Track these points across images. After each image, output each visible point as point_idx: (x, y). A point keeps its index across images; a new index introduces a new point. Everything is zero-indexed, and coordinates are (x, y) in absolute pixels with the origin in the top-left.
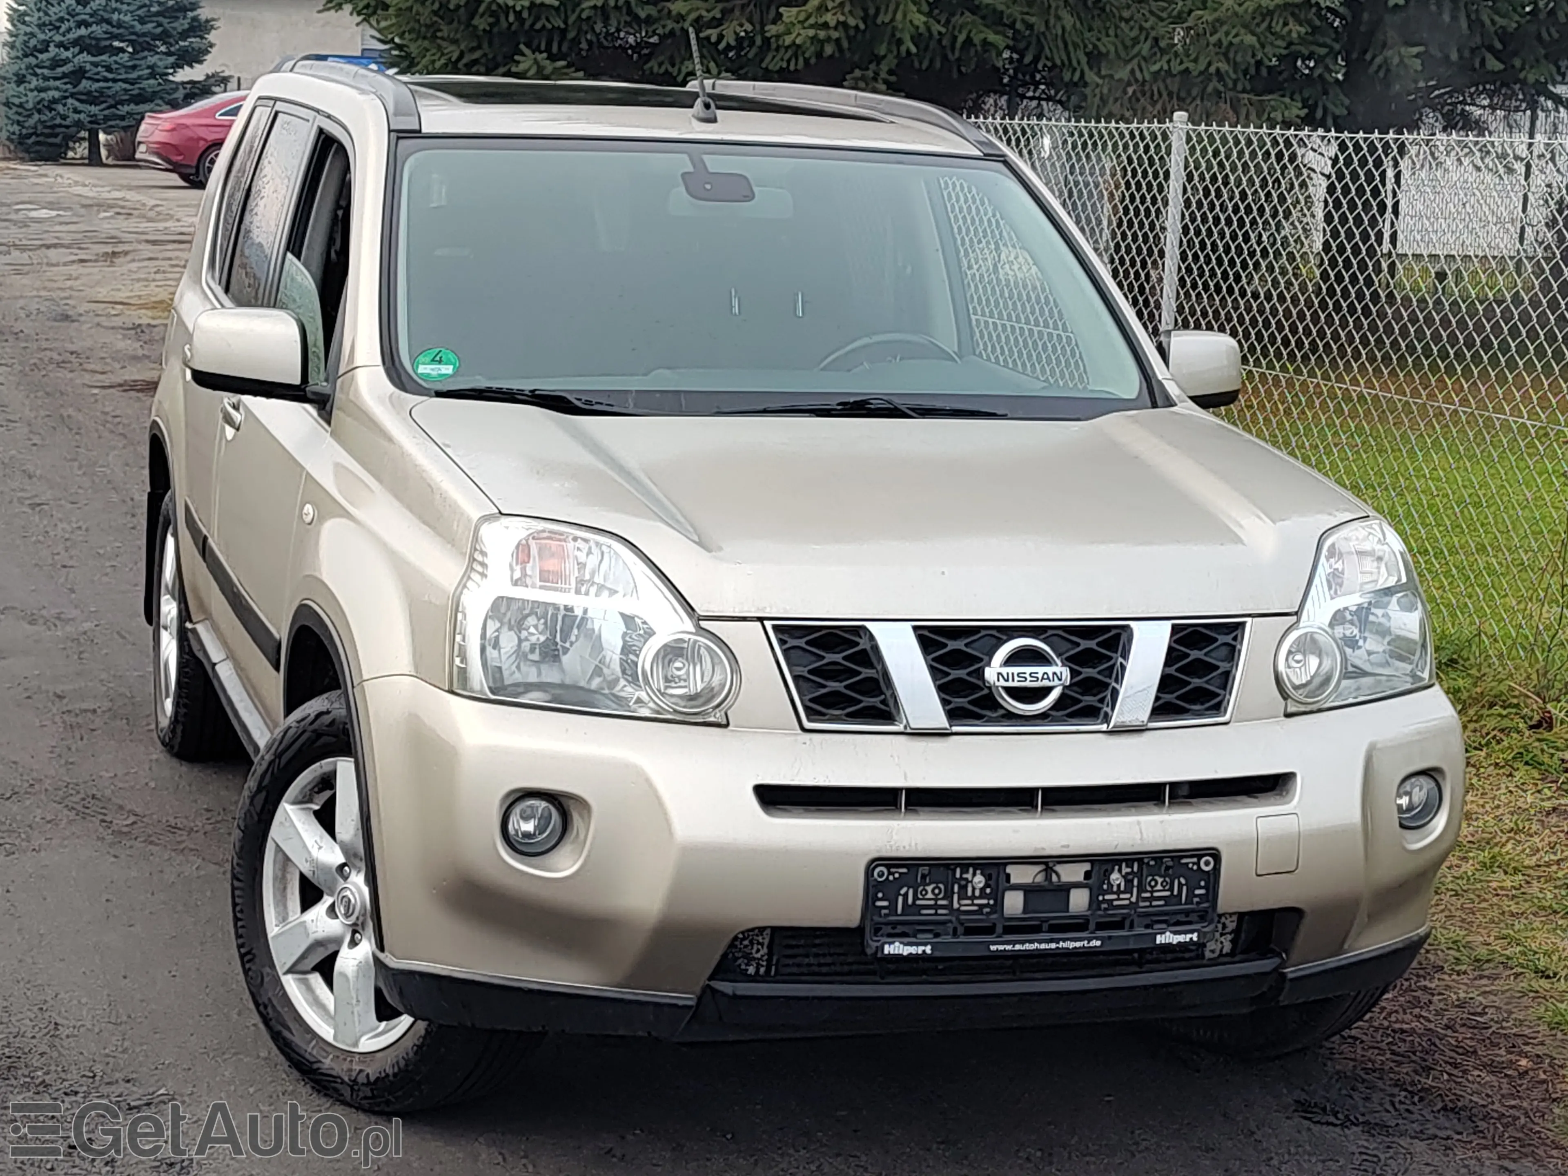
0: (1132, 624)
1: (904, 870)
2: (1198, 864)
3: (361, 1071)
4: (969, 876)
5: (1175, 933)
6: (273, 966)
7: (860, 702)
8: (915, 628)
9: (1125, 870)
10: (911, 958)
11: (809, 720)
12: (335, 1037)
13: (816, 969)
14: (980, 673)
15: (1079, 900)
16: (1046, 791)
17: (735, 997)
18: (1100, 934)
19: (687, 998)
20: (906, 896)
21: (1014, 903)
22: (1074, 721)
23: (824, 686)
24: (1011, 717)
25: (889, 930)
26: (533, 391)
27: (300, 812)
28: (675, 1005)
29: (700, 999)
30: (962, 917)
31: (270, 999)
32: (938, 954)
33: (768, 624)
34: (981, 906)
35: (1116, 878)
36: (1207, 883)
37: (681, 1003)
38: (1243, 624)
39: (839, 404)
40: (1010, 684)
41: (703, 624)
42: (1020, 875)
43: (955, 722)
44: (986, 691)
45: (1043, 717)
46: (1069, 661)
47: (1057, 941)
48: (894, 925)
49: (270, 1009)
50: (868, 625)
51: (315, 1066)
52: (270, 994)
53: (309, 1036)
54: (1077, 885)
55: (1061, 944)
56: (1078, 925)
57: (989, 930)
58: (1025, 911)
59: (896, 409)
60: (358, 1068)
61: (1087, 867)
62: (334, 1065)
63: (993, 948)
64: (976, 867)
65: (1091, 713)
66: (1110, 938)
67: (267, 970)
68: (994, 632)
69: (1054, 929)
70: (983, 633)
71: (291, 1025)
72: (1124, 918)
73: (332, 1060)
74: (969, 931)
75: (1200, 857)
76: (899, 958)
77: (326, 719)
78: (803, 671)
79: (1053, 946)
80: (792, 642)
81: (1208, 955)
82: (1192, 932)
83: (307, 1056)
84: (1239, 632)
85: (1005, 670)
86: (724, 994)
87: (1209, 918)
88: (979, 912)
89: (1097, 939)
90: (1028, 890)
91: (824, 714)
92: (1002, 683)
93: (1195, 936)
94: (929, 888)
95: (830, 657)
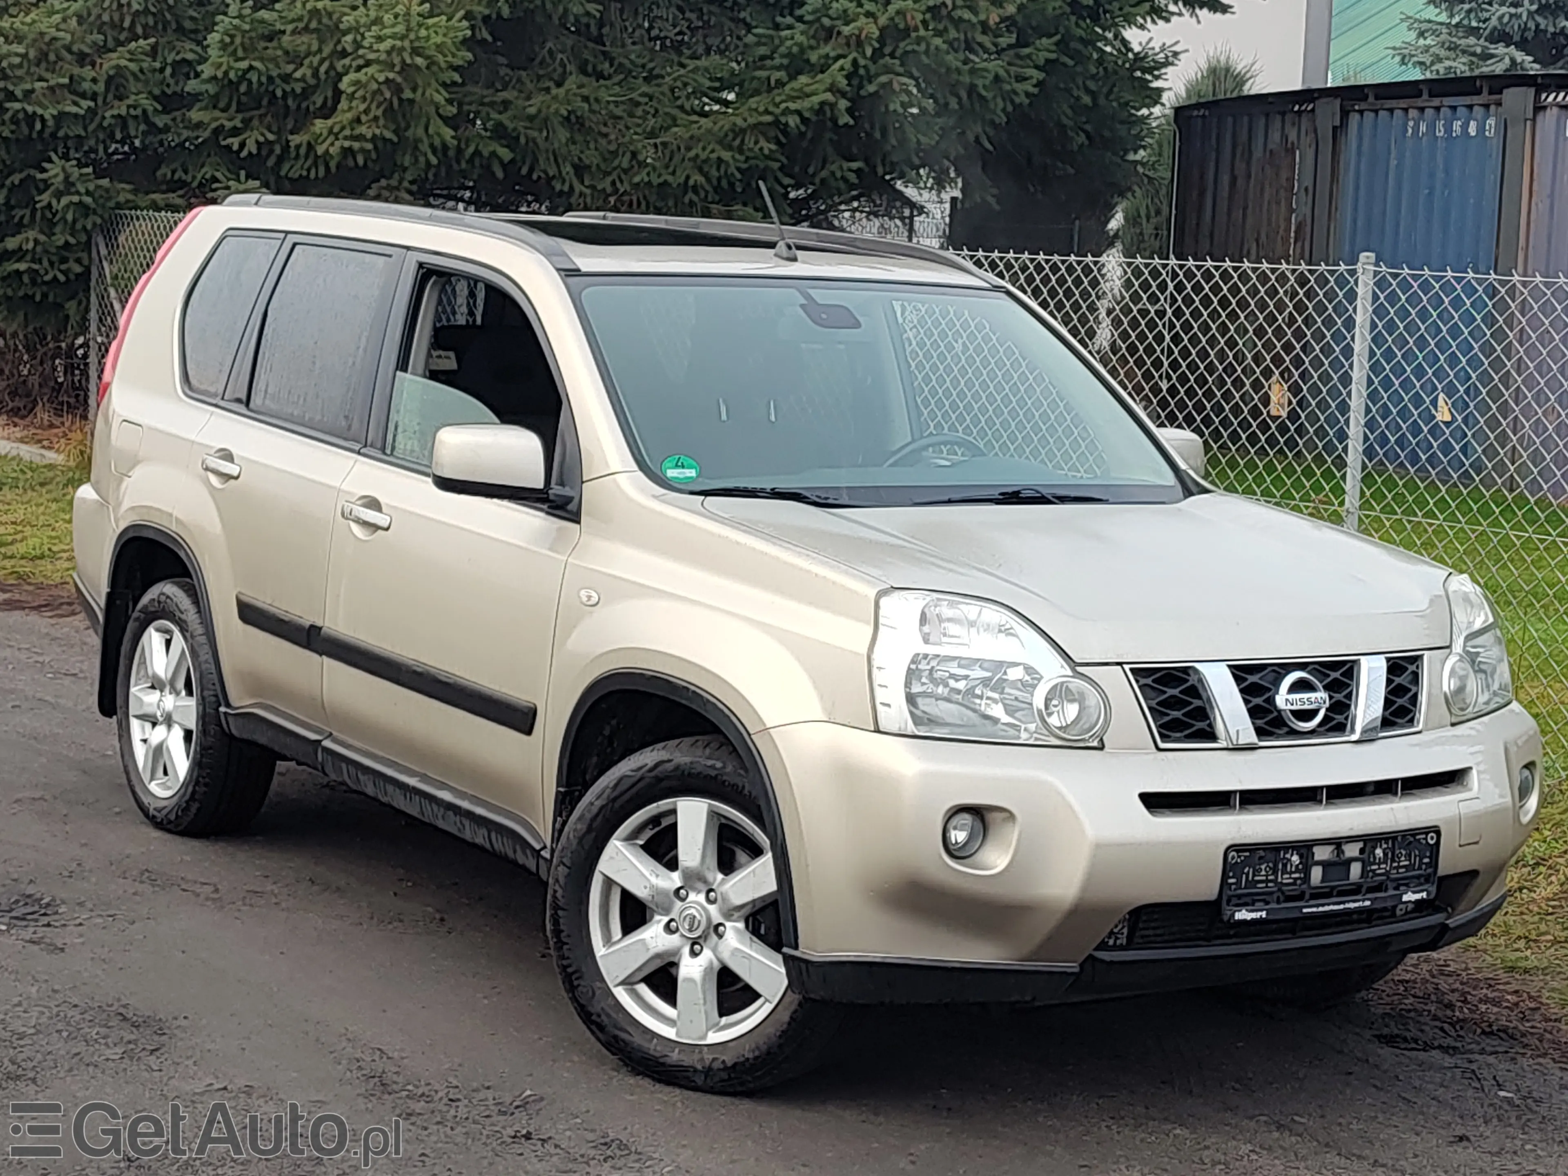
0: (1362, 658)
1: (1247, 854)
2: (1426, 839)
3: (714, 1060)
4: (1288, 856)
5: (1414, 892)
6: (603, 980)
7: (1193, 725)
8: (1229, 666)
9: (1385, 846)
10: (1254, 921)
11: (1163, 741)
12: (677, 1034)
13: (1152, 939)
14: (1271, 701)
15: (1356, 869)
16: (1329, 788)
17: (1112, 962)
18: (1369, 896)
19: (1073, 967)
20: (1247, 874)
21: (1316, 874)
22: (1331, 734)
23: (1168, 715)
24: (1294, 733)
25: (1234, 901)
26: (773, 489)
27: (630, 847)
28: (1065, 973)
29: (1081, 966)
30: (1285, 888)
31: (602, 1009)
32: (1271, 917)
33: (1127, 667)
34: (1296, 879)
35: (1379, 852)
36: (1431, 853)
37: (1069, 970)
38: (1421, 656)
39: (1001, 494)
40: (1294, 708)
41: (1079, 669)
42: (1322, 853)
43: (1263, 738)
44: (1275, 714)
45: (1312, 733)
46: (1326, 688)
47: (1343, 903)
48: (1239, 897)
49: (603, 1017)
50: (1197, 666)
51: (661, 1060)
52: (602, 1004)
53: (649, 1037)
54: (1355, 859)
55: (1347, 906)
56: (1355, 890)
57: (1300, 897)
58: (1323, 881)
59: (1043, 497)
60: (711, 1057)
61: (1360, 845)
62: (682, 1057)
63: (1305, 910)
64: (1293, 848)
65: (1340, 728)
66: (1376, 898)
67: (598, 984)
68: (1276, 668)
69: (1342, 893)
70: (1270, 669)
71: (629, 1029)
72: (1381, 883)
73: (679, 1053)
74: (1289, 899)
75: (1427, 834)
76: (1244, 922)
77: (669, 766)
78: (1153, 703)
79: (1341, 907)
80: (1143, 681)
81: (1398, 913)
82: (1422, 891)
83: (652, 1052)
84: (1419, 662)
85: (1292, 697)
86: (1102, 961)
87: (1432, 879)
88: (1294, 884)
89: (1368, 899)
90: (1325, 864)
91: (1169, 737)
92: (1290, 707)
93: (1424, 895)
94: (1263, 867)
95: (1171, 692)
